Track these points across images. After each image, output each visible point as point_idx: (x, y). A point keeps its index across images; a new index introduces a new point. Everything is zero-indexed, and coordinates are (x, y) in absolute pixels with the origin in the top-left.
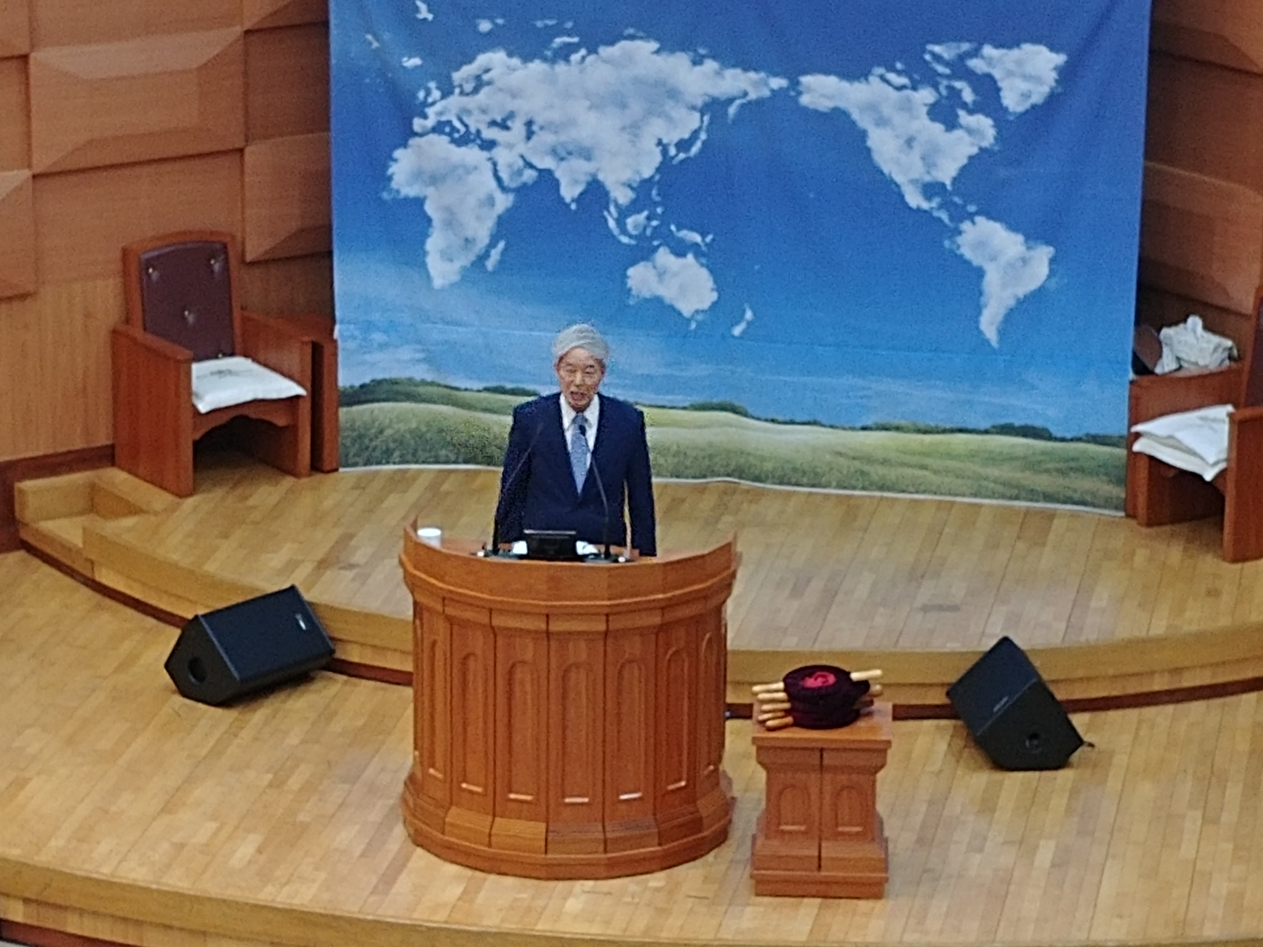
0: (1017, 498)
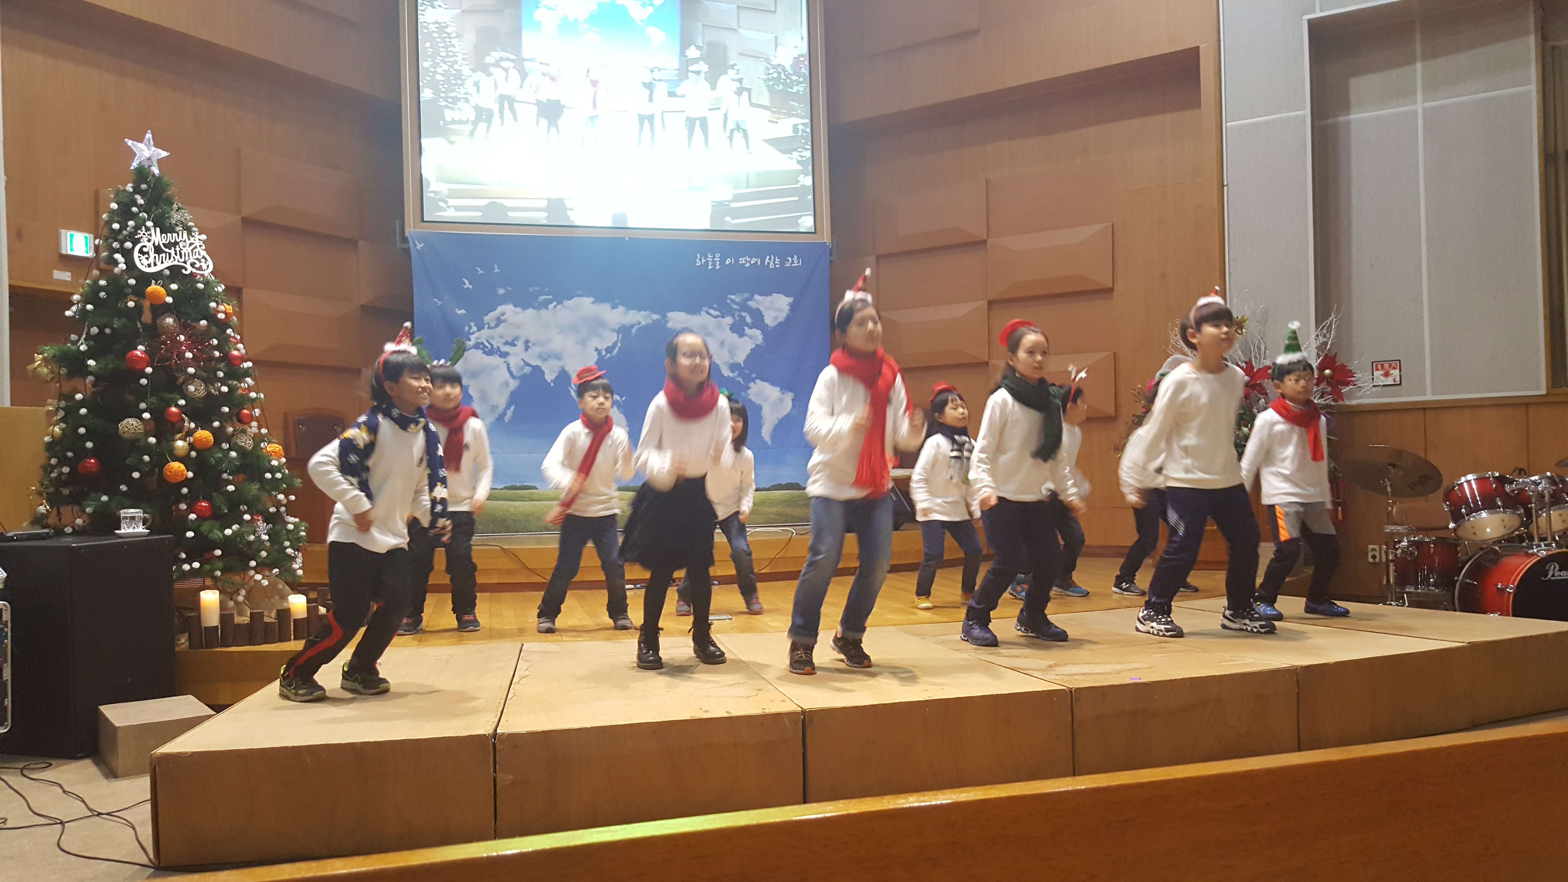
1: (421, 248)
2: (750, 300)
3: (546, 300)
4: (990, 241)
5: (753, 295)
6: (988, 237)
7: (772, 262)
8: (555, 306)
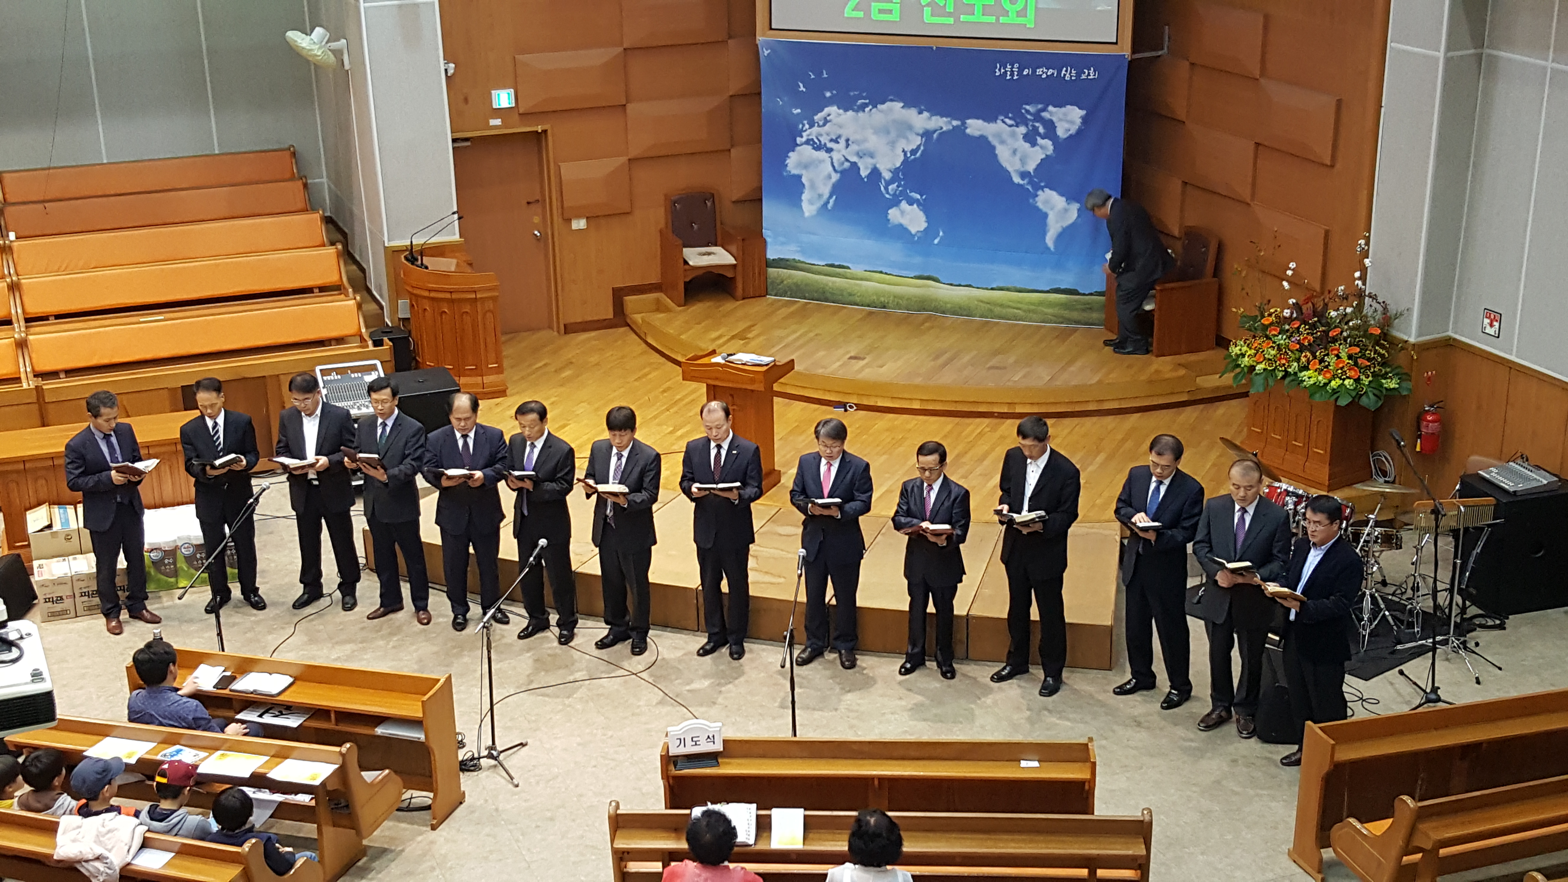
0: (1062, 323)
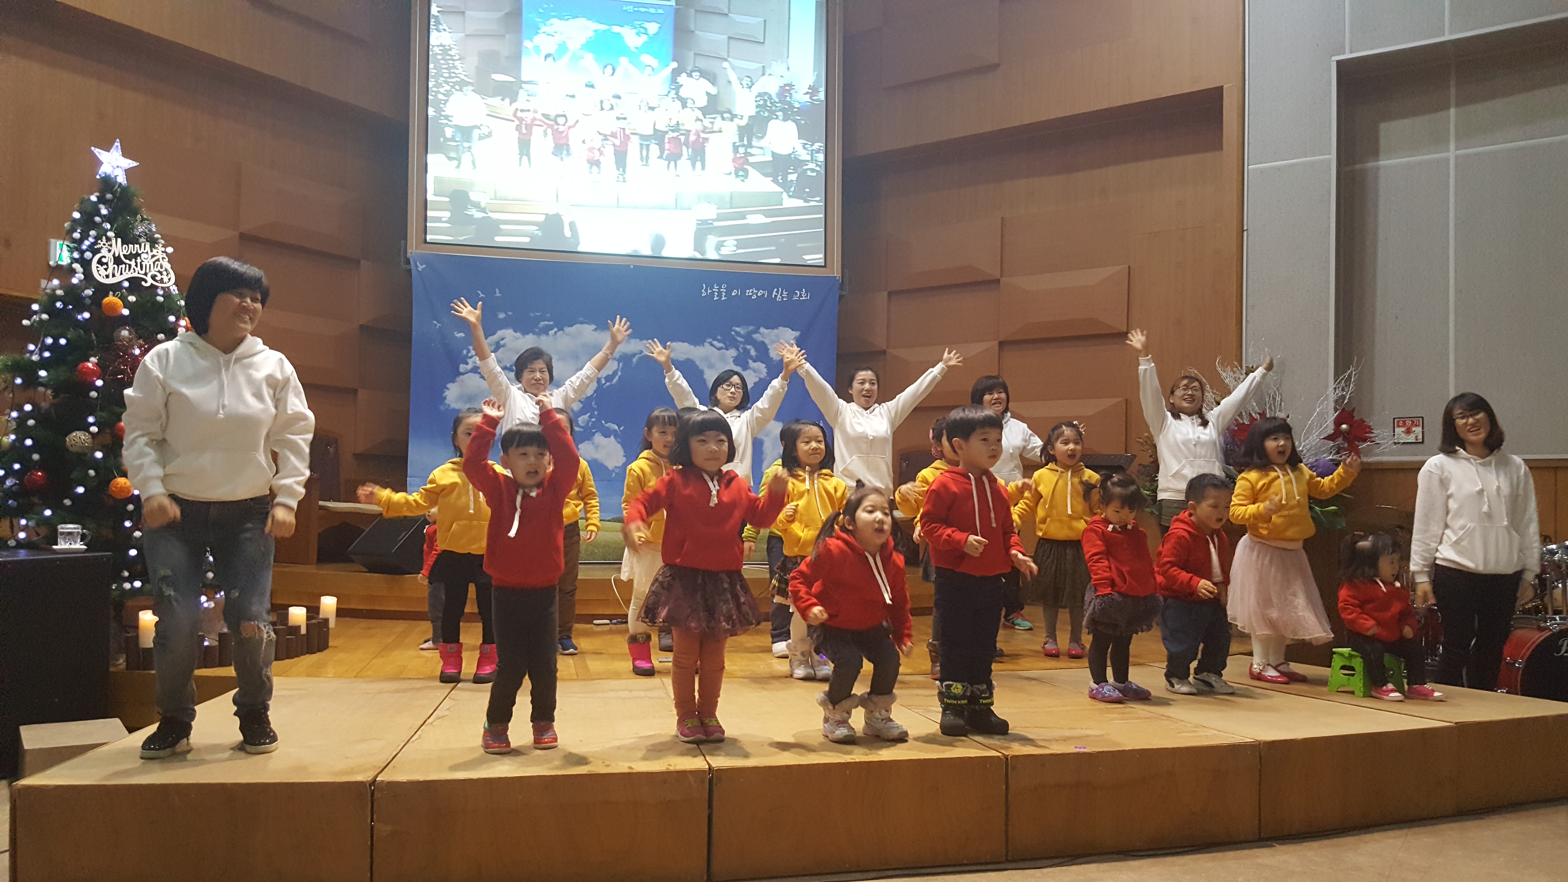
1: (423, 269)
2: (755, 333)
3: (547, 325)
4: (1003, 280)
5: (759, 328)
6: (1001, 276)
7: (780, 295)
8: (556, 333)
